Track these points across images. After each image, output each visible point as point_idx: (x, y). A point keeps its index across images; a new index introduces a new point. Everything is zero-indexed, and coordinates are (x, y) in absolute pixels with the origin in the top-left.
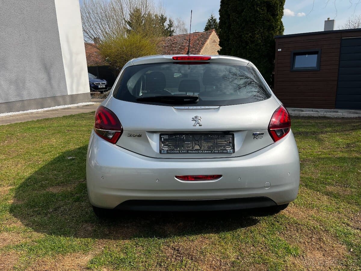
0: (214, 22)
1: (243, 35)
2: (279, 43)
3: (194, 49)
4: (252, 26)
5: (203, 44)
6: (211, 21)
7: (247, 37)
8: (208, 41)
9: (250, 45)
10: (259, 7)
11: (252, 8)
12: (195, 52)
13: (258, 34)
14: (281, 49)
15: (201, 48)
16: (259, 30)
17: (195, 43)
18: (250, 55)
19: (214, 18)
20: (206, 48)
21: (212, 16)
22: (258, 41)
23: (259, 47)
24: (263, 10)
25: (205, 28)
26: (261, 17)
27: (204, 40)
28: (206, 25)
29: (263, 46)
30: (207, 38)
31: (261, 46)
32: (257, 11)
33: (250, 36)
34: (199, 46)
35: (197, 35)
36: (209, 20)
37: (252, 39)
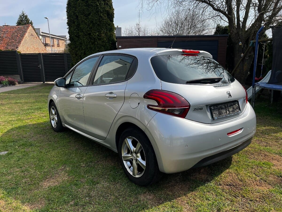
0: (26, 18)
1: (92, 33)
2: (120, 42)
3: (14, 41)
4: (97, 27)
5: (23, 36)
6: (22, 17)
7: (95, 35)
8: (27, 34)
9: (98, 42)
10: (102, 13)
11: (96, 13)
12: (15, 43)
13: (103, 34)
14: (121, 46)
15: (22, 40)
16: (104, 31)
17: (13, 35)
18: (98, 49)
19: (25, 15)
20: (25, 40)
21: (23, 12)
22: (104, 39)
23: (104, 44)
24: (105, 16)
25: (17, 22)
26: (104, 21)
27: (22, 33)
28: (18, 20)
29: (107, 43)
30: (26, 32)
31: (106, 43)
32: (101, 16)
33: (98, 35)
34: (17, 38)
35: (14, 28)
36: (20, 16)
37: (99, 37)
